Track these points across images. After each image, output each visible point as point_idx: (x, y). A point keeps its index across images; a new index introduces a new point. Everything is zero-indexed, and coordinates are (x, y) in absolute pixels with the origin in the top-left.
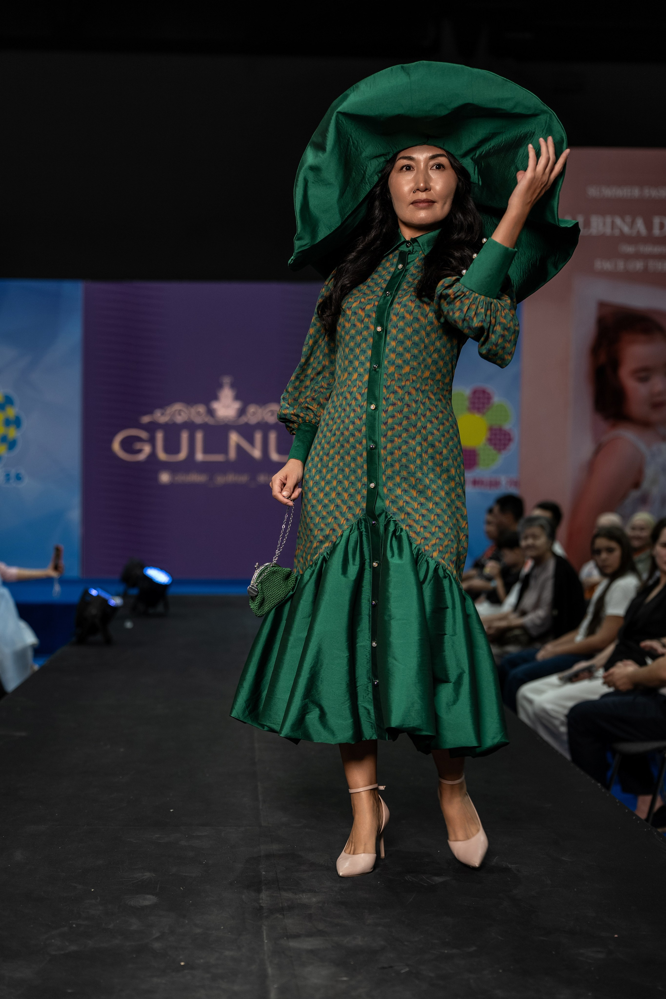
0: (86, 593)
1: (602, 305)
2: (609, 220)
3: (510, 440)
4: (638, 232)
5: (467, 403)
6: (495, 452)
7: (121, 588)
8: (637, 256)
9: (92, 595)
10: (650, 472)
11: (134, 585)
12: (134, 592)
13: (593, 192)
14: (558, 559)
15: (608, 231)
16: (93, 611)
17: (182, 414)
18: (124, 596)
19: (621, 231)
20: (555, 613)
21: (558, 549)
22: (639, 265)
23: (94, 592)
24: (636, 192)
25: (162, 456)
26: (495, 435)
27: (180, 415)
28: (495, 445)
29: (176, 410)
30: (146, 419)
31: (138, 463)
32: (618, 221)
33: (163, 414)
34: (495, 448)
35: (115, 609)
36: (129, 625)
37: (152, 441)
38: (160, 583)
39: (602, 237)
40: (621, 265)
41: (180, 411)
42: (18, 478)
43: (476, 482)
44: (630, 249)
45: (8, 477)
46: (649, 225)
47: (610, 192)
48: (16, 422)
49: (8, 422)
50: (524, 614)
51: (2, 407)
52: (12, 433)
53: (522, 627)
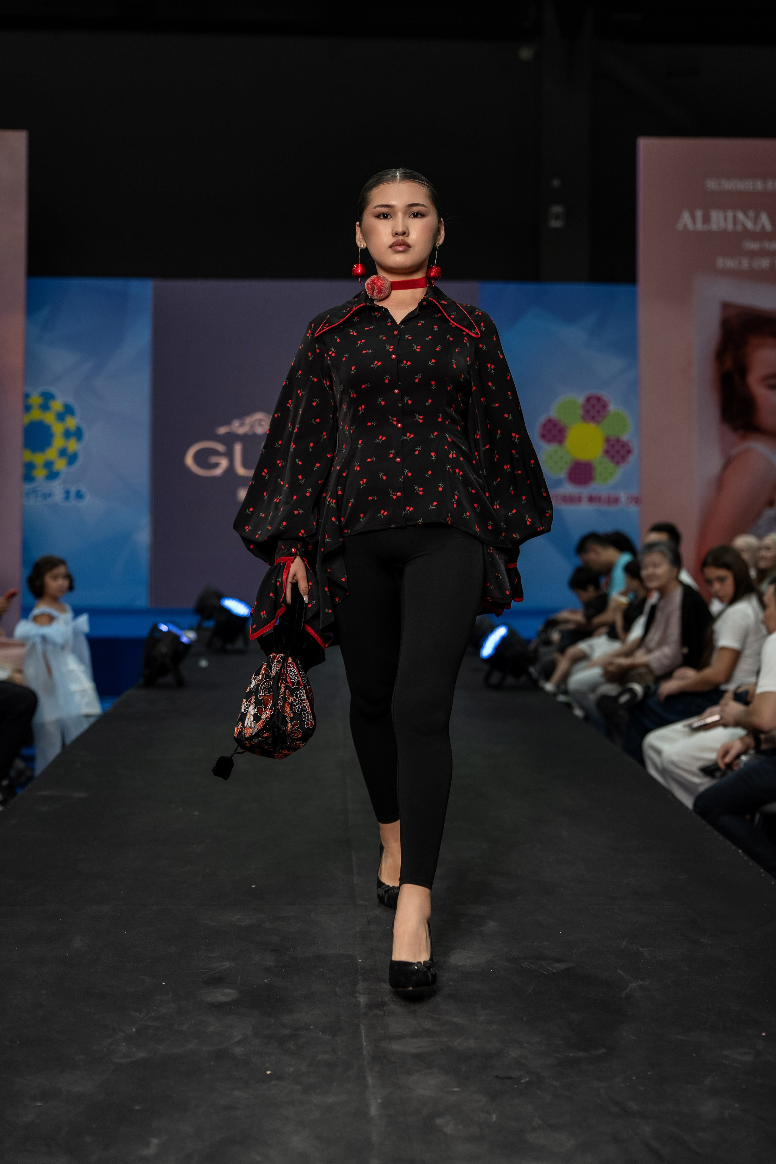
0: (155, 629)
1: (726, 306)
2: (730, 214)
3: (629, 452)
4: (763, 227)
5: (579, 412)
6: (612, 465)
7: (195, 620)
8: (763, 253)
9: (161, 631)
11: (209, 618)
12: (210, 624)
13: (711, 184)
14: (686, 588)
15: (730, 227)
16: (163, 648)
17: (263, 423)
18: (198, 629)
19: (744, 226)
20: (685, 650)
21: (685, 577)
22: (765, 263)
23: (164, 628)
24: (759, 185)
25: (241, 470)
26: (613, 446)
27: (261, 425)
28: (612, 457)
29: (256, 420)
30: (222, 430)
31: (213, 478)
32: (740, 216)
33: (242, 425)
34: (612, 461)
35: (187, 646)
36: (204, 663)
37: (229, 455)
38: (239, 616)
39: (724, 233)
40: (745, 263)
41: (261, 420)
42: (79, 495)
43: (591, 499)
44: (754, 246)
45: (67, 495)
46: (773, 221)
47: (730, 185)
48: (78, 434)
49: (67, 434)
50: (649, 651)
51: (61, 417)
52: (73, 446)
53: (647, 666)
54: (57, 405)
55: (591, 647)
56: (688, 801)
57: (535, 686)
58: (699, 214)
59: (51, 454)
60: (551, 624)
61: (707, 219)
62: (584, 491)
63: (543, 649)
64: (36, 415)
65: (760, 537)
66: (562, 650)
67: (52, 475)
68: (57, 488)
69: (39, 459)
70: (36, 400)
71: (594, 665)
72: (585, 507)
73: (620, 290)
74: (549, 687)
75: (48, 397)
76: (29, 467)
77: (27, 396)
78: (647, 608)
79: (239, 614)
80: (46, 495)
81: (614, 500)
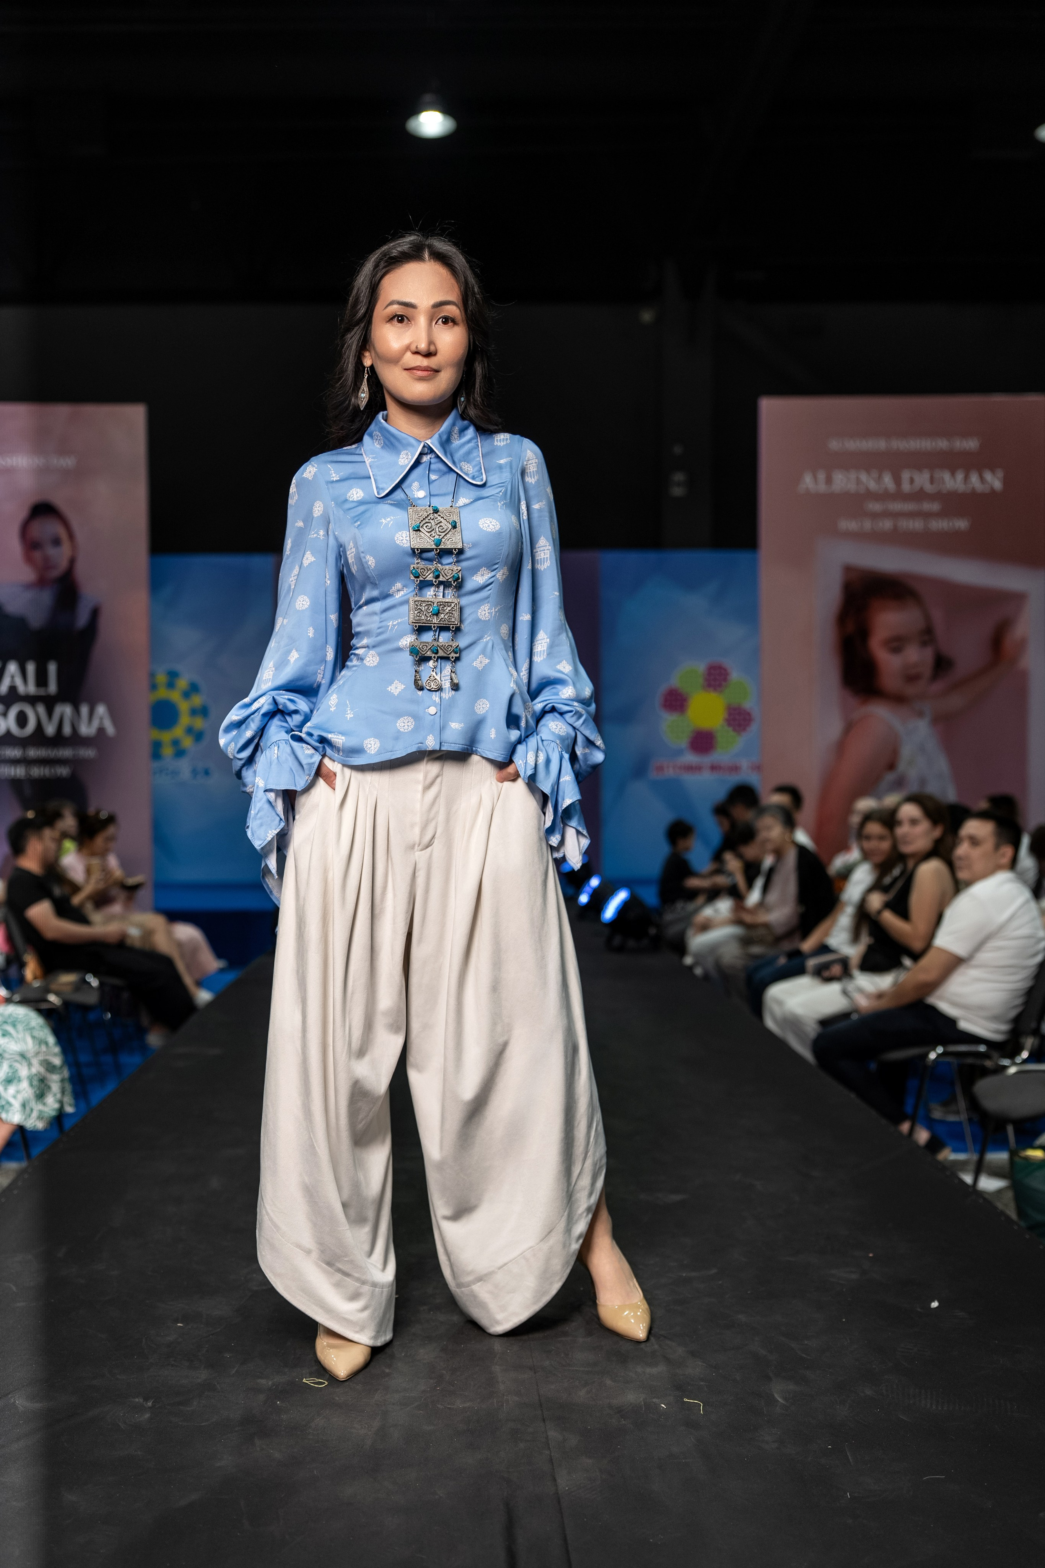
1: (847, 569)
3: (749, 720)
4: (885, 488)
5: (701, 680)
6: (732, 733)
8: (885, 514)
10: (906, 751)
15: (853, 488)
19: (868, 489)
22: (887, 525)
24: (881, 444)
26: (733, 714)
28: (733, 726)
32: (862, 476)
34: (734, 730)
39: (846, 494)
40: (868, 525)
42: (207, 773)
43: (714, 768)
44: (875, 507)
45: (195, 772)
46: (897, 480)
47: (853, 445)
48: (204, 712)
49: (194, 712)
51: (186, 695)
52: (200, 724)
54: (182, 683)
58: (822, 476)
59: (178, 731)
61: (829, 480)
62: (706, 760)
64: (162, 693)
65: (881, 798)
67: (180, 753)
68: (184, 766)
69: (166, 737)
70: (162, 678)
72: (706, 776)
73: (741, 557)
75: (173, 675)
76: (157, 746)
77: (152, 675)
78: (764, 871)
80: (175, 773)
81: (735, 769)
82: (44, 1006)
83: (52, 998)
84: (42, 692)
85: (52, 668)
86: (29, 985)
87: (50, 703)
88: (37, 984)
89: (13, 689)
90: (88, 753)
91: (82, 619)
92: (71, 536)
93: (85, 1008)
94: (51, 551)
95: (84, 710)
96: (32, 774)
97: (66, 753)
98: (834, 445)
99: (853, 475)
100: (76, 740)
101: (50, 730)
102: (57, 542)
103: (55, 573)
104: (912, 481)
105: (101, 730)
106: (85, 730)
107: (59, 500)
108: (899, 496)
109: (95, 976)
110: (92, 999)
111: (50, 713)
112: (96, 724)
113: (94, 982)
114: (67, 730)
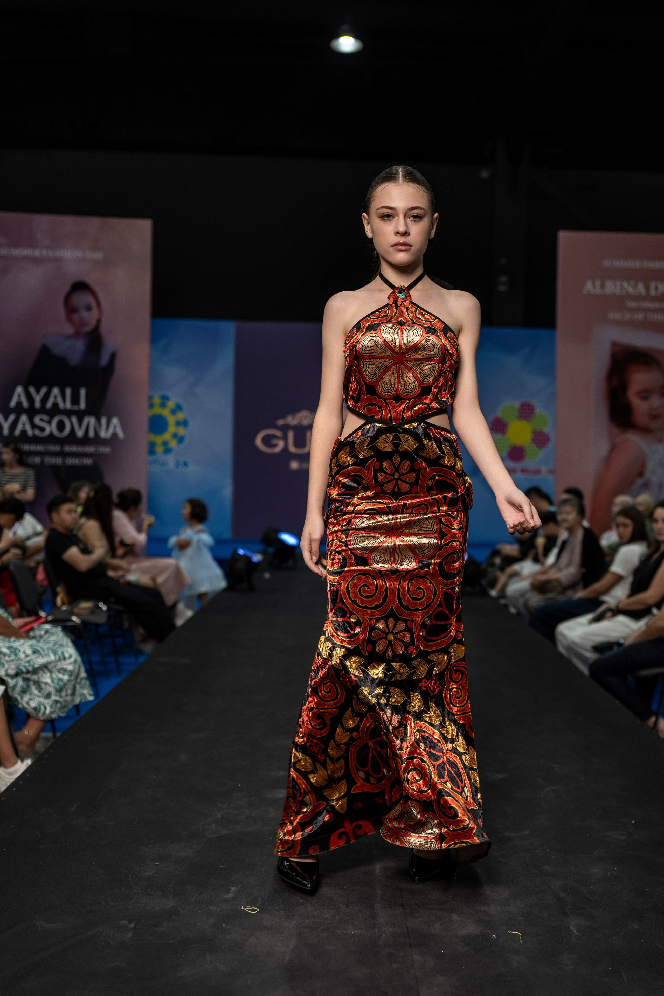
0: (235, 552)
1: (614, 344)
3: (547, 440)
4: (640, 292)
5: (516, 413)
6: (536, 449)
7: (261, 547)
8: (640, 310)
9: (239, 555)
10: (651, 464)
11: (271, 546)
12: (271, 550)
14: (586, 530)
15: (618, 292)
16: (241, 565)
17: (308, 418)
18: (264, 553)
19: (627, 292)
20: (584, 570)
22: (641, 316)
23: (241, 552)
25: (293, 449)
26: (537, 436)
27: (306, 419)
28: (536, 444)
29: (303, 416)
30: (281, 422)
31: (274, 455)
32: (625, 284)
33: (293, 419)
34: (538, 446)
35: (257, 565)
36: (267, 576)
37: (285, 438)
39: (614, 296)
40: (627, 316)
41: (306, 416)
42: (185, 464)
43: (523, 471)
44: (634, 305)
45: (177, 464)
46: (647, 288)
47: (619, 264)
48: (184, 423)
49: (178, 424)
50: (560, 570)
51: (173, 412)
52: (181, 431)
53: (558, 581)
54: (171, 404)
55: (522, 568)
56: (585, 670)
57: (484, 593)
58: (598, 283)
59: (167, 436)
60: (496, 553)
61: (603, 286)
62: (519, 465)
63: (490, 569)
64: (157, 410)
65: (634, 496)
66: (502, 569)
67: (168, 451)
68: (171, 459)
69: (159, 440)
70: (157, 400)
71: (523, 579)
72: (519, 476)
73: (545, 333)
74: (494, 593)
75: (165, 399)
76: (152, 445)
77: (151, 398)
78: (559, 542)
79: (290, 544)
80: (163, 464)
81: (537, 472)
82: (69, 624)
83: (74, 618)
84: (75, 408)
85: (83, 392)
86: (59, 608)
87: (81, 415)
88: (64, 608)
89: (55, 405)
90: (106, 450)
91: (104, 360)
92: (99, 305)
93: (97, 625)
94: (85, 314)
95: (104, 421)
96: (67, 462)
97: (90, 449)
98: (607, 263)
99: (618, 283)
100: (97, 441)
101: (80, 433)
102: (89, 308)
103: (87, 329)
104: (657, 288)
105: (115, 435)
106: (103, 434)
107: (91, 280)
108: (648, 298)
109: (104, 604)
110: (102, 619)
111: (80, 423)
112: (111, 430)
113: (104, 608)
114: (91, 434)
